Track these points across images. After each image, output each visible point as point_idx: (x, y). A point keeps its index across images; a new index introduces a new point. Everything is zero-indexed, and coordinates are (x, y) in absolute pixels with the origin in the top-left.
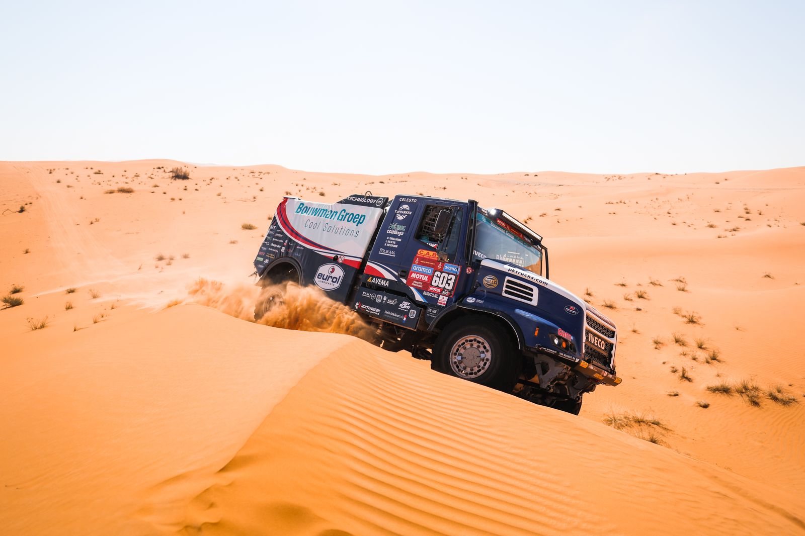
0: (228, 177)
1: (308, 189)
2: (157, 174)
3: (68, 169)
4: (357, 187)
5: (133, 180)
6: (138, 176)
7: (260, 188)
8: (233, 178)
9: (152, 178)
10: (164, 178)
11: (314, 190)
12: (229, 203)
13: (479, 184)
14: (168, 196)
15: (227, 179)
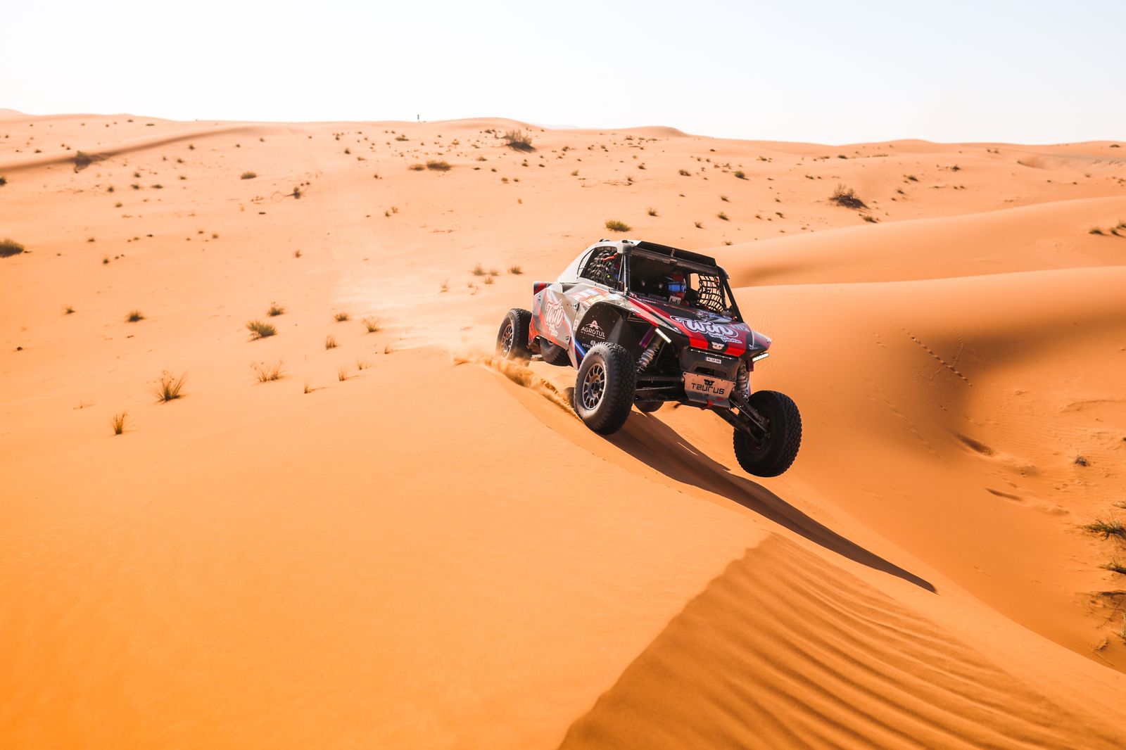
0: (590, 146)
1: (716, 166)
2: (485, 140)
3: (360, 133)
4: (799, 164)
5: (450, 150)
6: (457, 144)
7: (640, 164)
8: (598, 147)
9: (477, 147)
10: (493, 146)
11: (727, 169)
12: (590, 187)
13: (1022, 161)
14: (499, 175)
15: (589, 149)
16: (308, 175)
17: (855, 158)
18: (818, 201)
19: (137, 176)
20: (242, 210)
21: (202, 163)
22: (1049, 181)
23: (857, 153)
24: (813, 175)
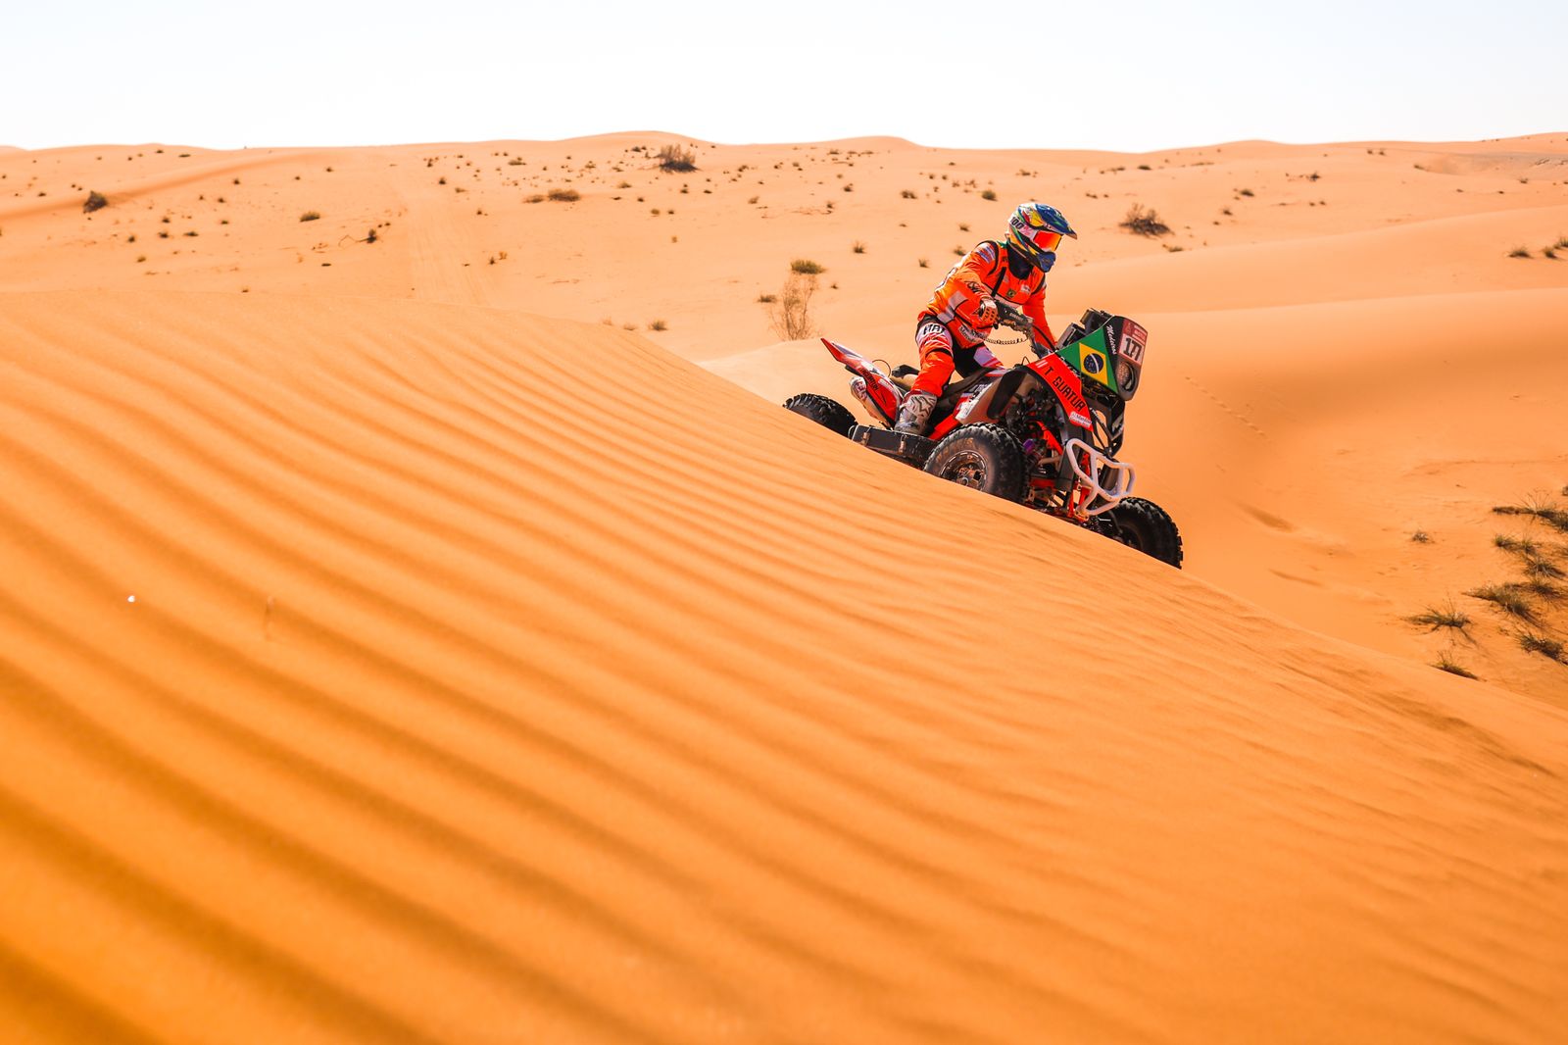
0: (777, 163)
1: (955, 185)
2: (632, 161)
3: (461, 157)
4: (1077, 179)
5: (582, 175)
6: (592, 167)
7: (846, 185)
8: (788, 164)
9: (619, 170)
10: (642, 169)
11: (970, 188)
12: (772, 218)
13: (1420, 165)
14: (647, 206)
15: (776, 167)
16: (388, 214)
17: (1161, 168)
18: (1103, 229)
19: (166, 221)
20: (301, 261)
21: (249, 203)
22: (1459, 191)
23: (1166, 161)
24: (1097, 193)
